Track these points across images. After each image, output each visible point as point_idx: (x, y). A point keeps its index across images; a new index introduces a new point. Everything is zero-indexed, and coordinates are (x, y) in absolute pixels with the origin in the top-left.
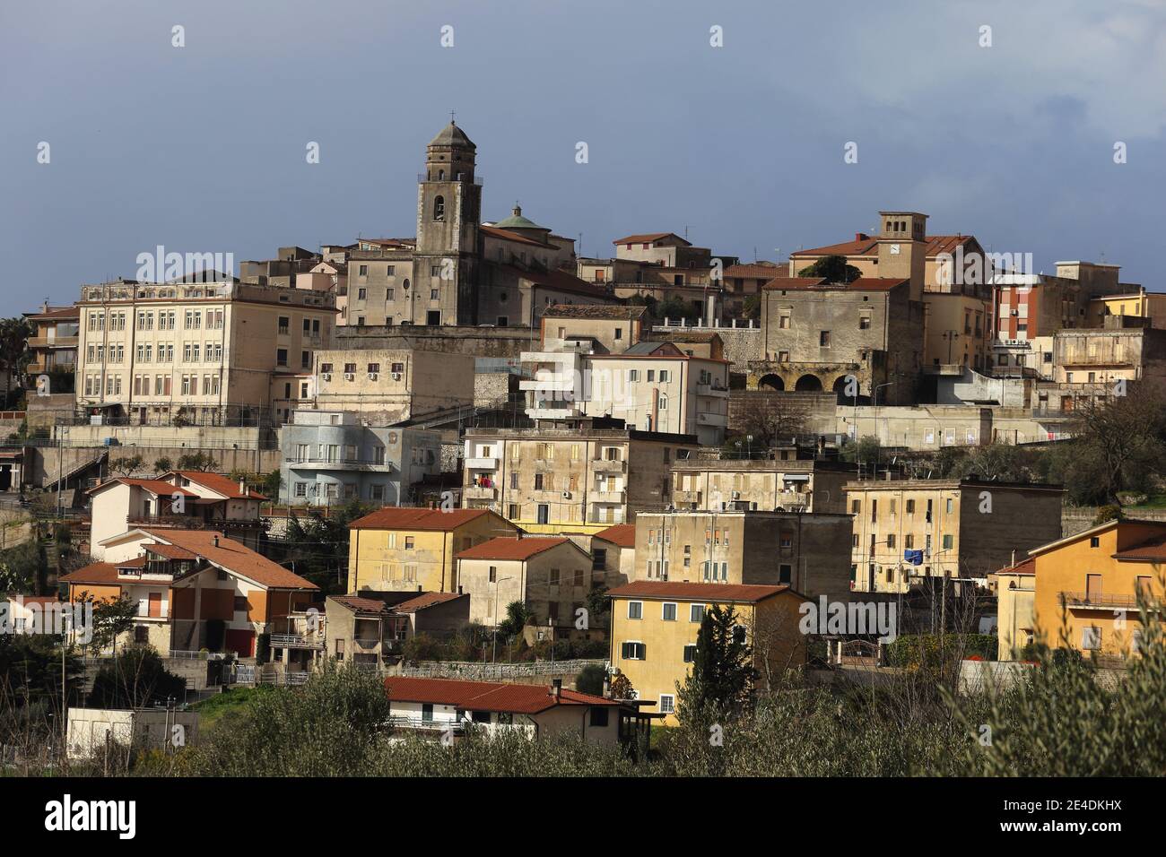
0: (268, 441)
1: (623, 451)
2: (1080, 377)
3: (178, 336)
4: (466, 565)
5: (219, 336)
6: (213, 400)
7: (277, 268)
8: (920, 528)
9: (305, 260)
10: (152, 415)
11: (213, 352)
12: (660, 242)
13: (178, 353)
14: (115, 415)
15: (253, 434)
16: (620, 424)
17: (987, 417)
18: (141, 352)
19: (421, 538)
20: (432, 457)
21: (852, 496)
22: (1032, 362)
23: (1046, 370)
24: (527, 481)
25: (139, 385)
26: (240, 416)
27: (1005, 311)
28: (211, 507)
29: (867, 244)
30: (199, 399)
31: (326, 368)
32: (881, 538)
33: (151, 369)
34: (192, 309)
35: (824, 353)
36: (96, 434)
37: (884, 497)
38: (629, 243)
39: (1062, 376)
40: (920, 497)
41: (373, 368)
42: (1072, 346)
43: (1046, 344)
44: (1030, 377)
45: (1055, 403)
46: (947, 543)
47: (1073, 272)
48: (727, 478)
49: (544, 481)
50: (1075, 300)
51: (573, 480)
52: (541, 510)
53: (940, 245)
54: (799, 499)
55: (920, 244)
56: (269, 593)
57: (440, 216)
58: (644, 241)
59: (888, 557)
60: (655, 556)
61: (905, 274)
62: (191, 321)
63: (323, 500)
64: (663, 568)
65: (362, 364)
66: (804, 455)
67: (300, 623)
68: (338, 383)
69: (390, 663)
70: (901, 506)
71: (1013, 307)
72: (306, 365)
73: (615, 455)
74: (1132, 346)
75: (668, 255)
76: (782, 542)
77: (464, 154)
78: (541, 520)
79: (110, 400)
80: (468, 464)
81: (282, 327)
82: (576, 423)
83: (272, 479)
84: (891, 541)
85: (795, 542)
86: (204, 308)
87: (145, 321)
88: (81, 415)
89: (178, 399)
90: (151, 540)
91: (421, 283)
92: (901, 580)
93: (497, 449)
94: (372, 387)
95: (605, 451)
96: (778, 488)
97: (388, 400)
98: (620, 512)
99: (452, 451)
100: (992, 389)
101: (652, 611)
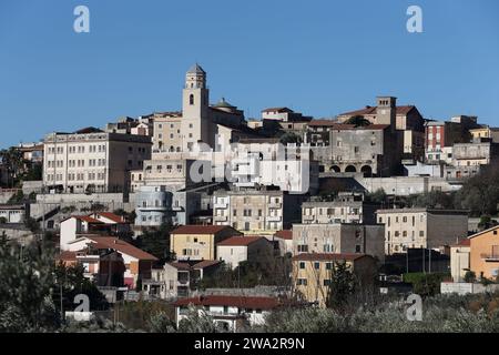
0: (126, 199)
1: (281, 199)
2: (464, 163)
3: (87, 156)
4: (220, 248)
5: (104, 155)
6: (102, 182)
8: (408, 227)
10: (76, 189)
11: (102, 162)
12: (281, 111)
13: (87, 163)
14: (59, 188)
15: (121, 195)
16: (278, 188)
17: (426, 181)
18: (72, 163)
19: (201, 237)
20: (198, 204)
21: (379, 216)
22: (443, 157)
23: (449, 161)
24: (240, 213)
25: (70, 177)
26: (113, 189)
27: (431, 137)
28: (108, 227)
29: (371, 110)
30: (97, 182)
31: (149, 168)
32: (392, 233)
33: (76, 170)
34: (92, 144)
35: (357, 156)
36: (53, 198)
37: (393, 216)
38: (268, 111)
39: (456, 163)
40: (409, 216)
41: (169, 167)
42: (459, 149)
43: (449, 150)
44: (442, 164)
45: (453, 174)
46: (421, 234)
47: (458, 120)
48: (325, 210)
49: (247, 213)
50: (460, 132)
51: (260, 211)
52: (247, 224)
53: (402, 110)
54: (357, 217)
55: (394, 110)
56: (140, 262)
57: (192, 102)
58: (274, 110)
59: (395, 241)
60: (301, 243)
61: (388, 122)
62: (92, 149)
63: (152, 223)
64: (305, 248)
65: (164, 165)
66: (357, 199)
67: (154, 274)
68: (154, 174)
69: (193, 289)
70: (400, 219)
71: (434, 135)
72: (140, 167)
73: (277, 201)
74: (486, 150)
75: (284, 116)
76: (357, 236)
77: (202, 76)
78: (247, 229)
79: (58, 183)
80: (215, 206)
81: (130, 151)
82: (258, 187)
83: (133, 215)
84: (397, 234)
85: (361, 235)
86: (97, 144)
87: (72, 150)
88: (46, 190)
89: (87, 182)
90: (88, 241)
91: (185, 131)
92: (401, 250)
93: (227, 200)
94: (169, 175)
95: (273, 199)
96: (347, 212)
97: (176, 180)
98: (280, 225)
99: (205, 201)
100: (428, 169)
101: (309, 265)
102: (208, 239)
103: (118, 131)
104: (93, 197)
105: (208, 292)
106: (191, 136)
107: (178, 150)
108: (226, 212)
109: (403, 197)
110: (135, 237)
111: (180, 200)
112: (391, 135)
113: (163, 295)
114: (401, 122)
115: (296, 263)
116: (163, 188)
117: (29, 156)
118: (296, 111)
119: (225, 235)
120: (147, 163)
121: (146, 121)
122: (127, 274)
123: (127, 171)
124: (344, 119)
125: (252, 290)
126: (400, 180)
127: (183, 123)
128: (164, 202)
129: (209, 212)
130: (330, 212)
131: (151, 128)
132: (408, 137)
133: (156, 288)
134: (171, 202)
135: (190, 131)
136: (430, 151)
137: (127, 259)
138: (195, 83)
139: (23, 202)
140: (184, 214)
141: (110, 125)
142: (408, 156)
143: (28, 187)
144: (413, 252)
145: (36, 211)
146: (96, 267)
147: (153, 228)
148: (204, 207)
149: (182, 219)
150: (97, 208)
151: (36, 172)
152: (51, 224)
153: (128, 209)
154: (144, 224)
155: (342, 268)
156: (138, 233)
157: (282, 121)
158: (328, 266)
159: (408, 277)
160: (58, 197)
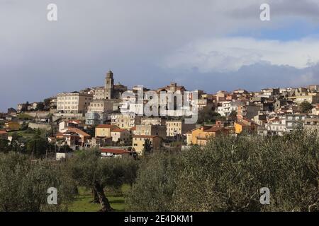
0: (84, 115)
3: (71, 101)
4: (112, 133)
5: (77, 100)
6: (76, 110)
9: (89, 90)
10: (67, 112)
11: (76, 103)
14: (62, 112)
15: (82, 114)
18: (66, 103)
20: (107, 118)
25: (66, 107)
26: (80, 112)
29: (169, 87)
30: (74, 109)
31: (92, 105)
33: (67, 105)
36: (59, 115)
40: (176, 123)
41: (99, 105)
46: (180, 129)
51: (127, 120)
52: (122, 125)
62: (73, 98)
63: (91, 124)
65: (97, 104)
67: (88, 141)
68: (93, 107)
80: (112, 119)
81: (86, 99)
83: (85, 121)
84: (172, 129)
87: (66, 99)
89: (71, 109)
91: (105, 93)
94: (98, 108)
97: (101, 109)
98: (134, 125)
101: (138, 139)
102: (107, 130)
104: (73, 115)
106: (107, 94)
108: (116, 121)
115: (134, 138)
119: (114, 128)
123: (85, 106)
129: (110, 121)
131: (94, 92)
133: (89, 146)
138: (109, 77)
140: (102, 121)
143: (52, 111)
146: (69, 138)
148: (109, 119)
160: (61, 114)
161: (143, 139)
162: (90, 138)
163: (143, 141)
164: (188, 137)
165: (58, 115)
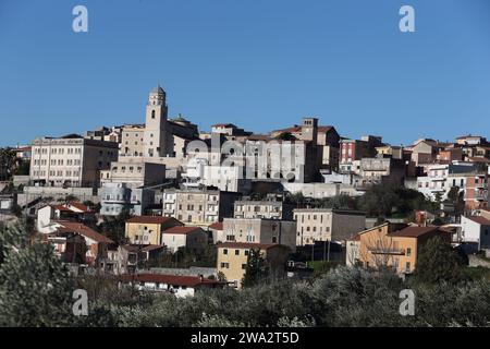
0: (95, 192)
1: (218, 197)
2: (369, 174)
3: (65, 157)
4: (164, 235)
5: (79, 157)
6: (77, 178)
7: (97, 134)
8: (317, 224)
9: (107, 131)
10: (56, 183)
11: (77, 162)
12: (227, 127)
13: (65, 162)
14: (43, 182)
15: (91, 189)
16: (216, 188)
17: (338, 187)
18: (53, 162)
19: (150, 226)
20: (153, 199)
21: (295, 214)
22: (353, 169)
23: (358, 172)
24: (185, 208)
25: (51, 173)
26: (85, 184)
27: (344, 152)
28: (77, 215)
29: (298, 129)
30: (73, 178)
31: (115, 168)
32: (305, 228)
33: (56, 168)
34: (70, 147)
36: (36, 190)
37: (306, 214)
38: (216, 127)
39: (363, 174)
40: (319, 214)
41: (131, 168)
42: (366, 162)
43: (358, 163)
44: (353, 174)
45: (360, 183)
46: (328, 229)
47: (366, 139)
48: (252, 207)
49: (190, 208)
50: (367, 149)
51: (201, 207)
52: (190, 217)
53: (322, 129)
54: (277, 214)
55: (316, 129)
56: (99, 245)
57: (153, 117)
58: (221, 126)
59: (307, 234)
60: (229, 233)
61: (311, 139)
62: (70, 151)
63: (114, 213)
64: (232, 237)
65: (127, 167)
66: (279, 199)
67: (110, 255)
68: (119, 173)
69: (140, 268)
70: (312, 217)
71: (347, 150)
72: (108, 167)
73: (215, 199)
74: (387, 164)
75: (230, 131)
76: (274, 229)
77: (163, 95)
78: (190, 221)
79: (42, 178)
80: (165, 201)
81: (100, 154)
82: (201, 187)
83: (99, 206)
84: (308, 229)
85: (277, 229)
86: (74, 147)
87: (54, 151)
88: (32, 183)
89: (65, 178)
90: (59, 226)
91: (147, 139)
92: (311, 243)
93: (174, 196)
94: (131, 175)
95: (211, 197)
96: (270, 210)
97: (136, 179)
98: (216, 218)
99: (158, 197)
100: (340, 178)
101: (231, 251)
102: (156, 227)
103: (95, 138)
104: (69, 191)
105: (152, 271)
106: (151, 143)
107: (141, 154)
108: (173, 207)
109: (318, 200)
110: (98, 224)
111: (137, 195)
112: (312, 150)
113: (115, 272)
114: (321, 139)
115: (221, 250)
116: (124, 185)
117: (21, 155)
118: (240, 127)
119: (170, 225)
120: (113, 164)
121: (118, 130)
122: (89, 254)
123: (98, 171)
124: (276, 135)
125: (187, 271)
126: (317, 185)
127: (146, 133)
128: (124, 196)
129: (160, 206)
130: (256, 209)
131: (120, 136)
132: (326, 151)
133: (110, 266)
134: (129, 197)
135: (151, 139)
136: (343, 163)
137: (90, 241)
138: (156, 101)
139: (13, 192)
140: (140, 206)
141: (89, 133)
142: (325, 167)
143: (18, 180)
144: (319, 244)
145: (22, 200)
146: (63, 247)
147: (113, 217)
148: (157, 202)
149: (138, 210)
150: (71, 199)
151: (25, 168)
152: (33, 211)
153: (95, 201)
154: (107, 213)
155: (257, 254)
156: (101, 221)
157: (227, 134)
158: (246, 253)
159: (312, 264)
160: (41, 189)
161: (242, 251)
162: (113, 248)
163: (242, 258)
164: (349, 248)
165: (32, 190)
